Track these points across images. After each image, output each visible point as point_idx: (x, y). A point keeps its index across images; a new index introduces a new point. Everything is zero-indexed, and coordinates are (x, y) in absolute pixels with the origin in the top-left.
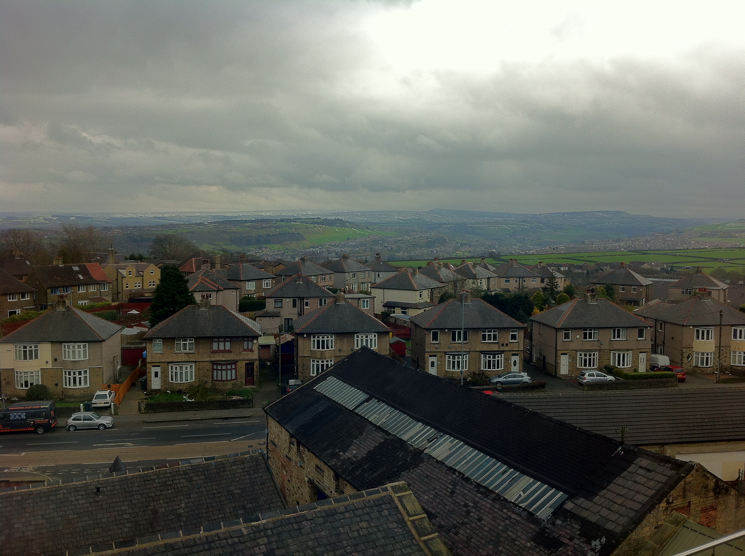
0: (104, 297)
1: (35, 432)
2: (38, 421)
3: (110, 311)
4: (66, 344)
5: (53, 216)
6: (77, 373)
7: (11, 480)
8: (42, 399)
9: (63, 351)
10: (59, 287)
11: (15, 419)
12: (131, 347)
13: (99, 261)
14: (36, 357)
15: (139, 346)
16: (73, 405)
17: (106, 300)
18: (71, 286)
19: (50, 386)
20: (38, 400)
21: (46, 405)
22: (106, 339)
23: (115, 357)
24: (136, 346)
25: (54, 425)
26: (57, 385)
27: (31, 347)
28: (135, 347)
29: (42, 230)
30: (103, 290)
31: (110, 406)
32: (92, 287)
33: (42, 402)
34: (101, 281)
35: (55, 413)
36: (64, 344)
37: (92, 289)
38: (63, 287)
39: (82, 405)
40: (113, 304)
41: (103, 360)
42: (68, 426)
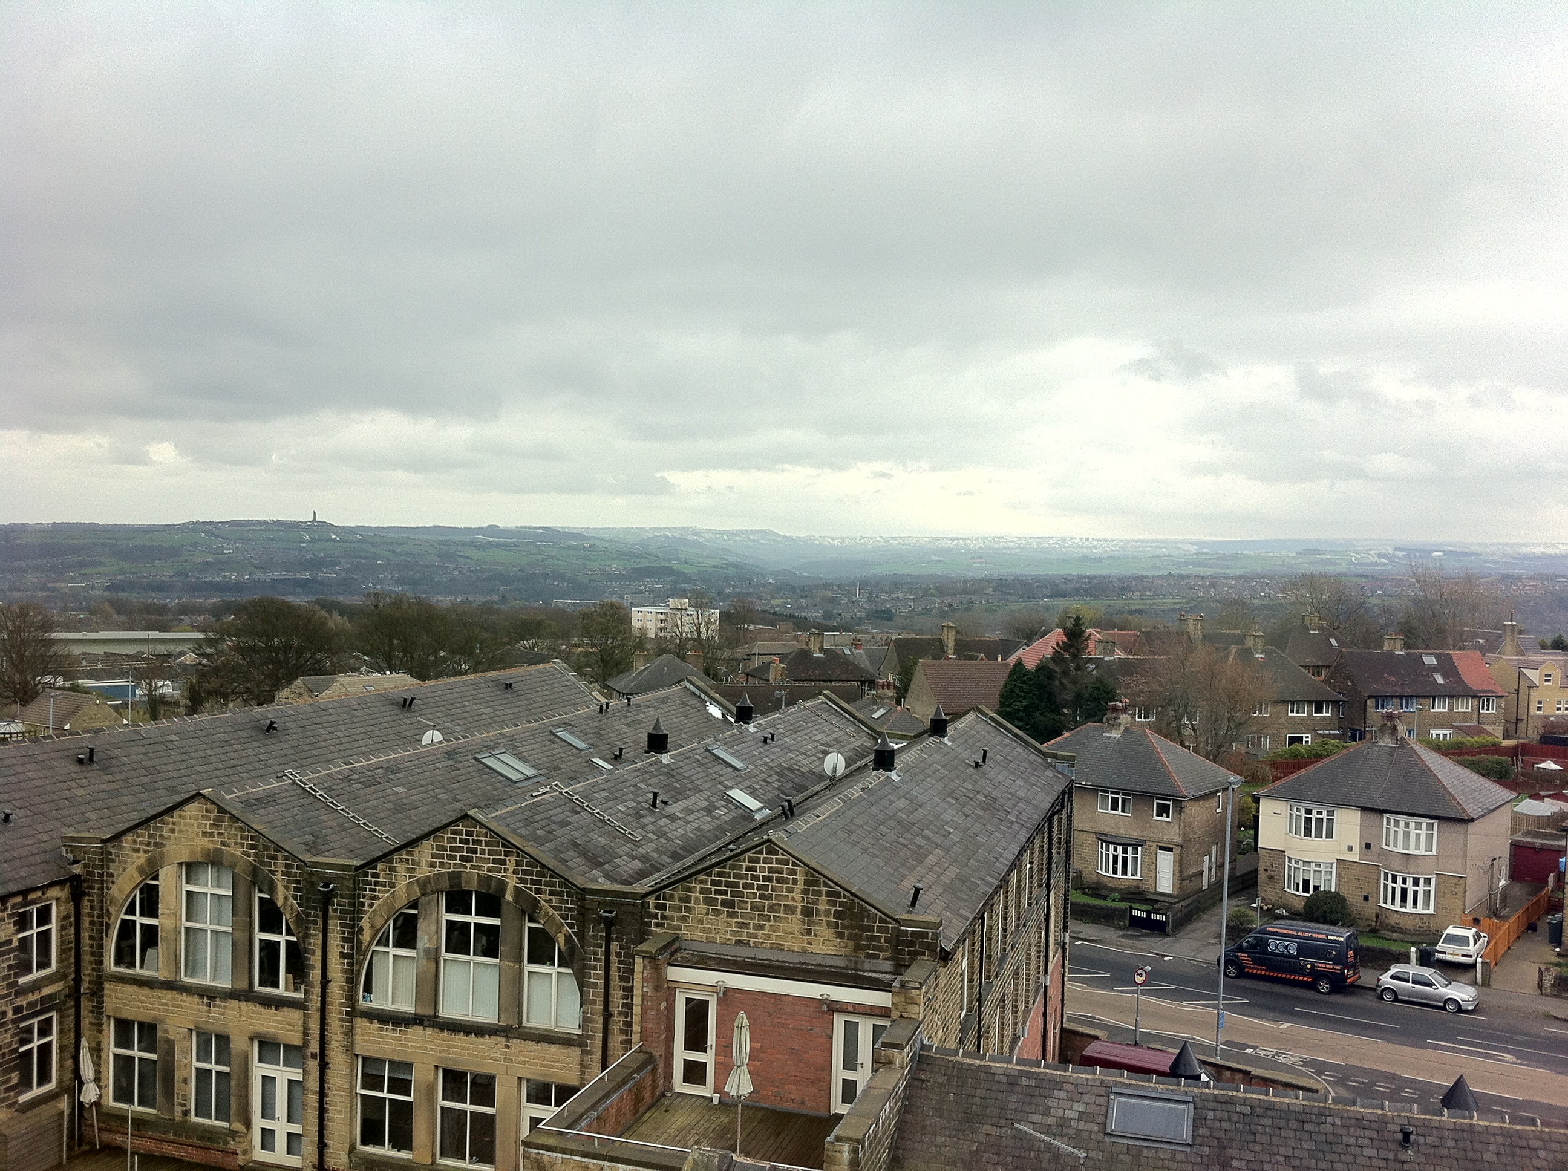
0: (1486, 727)
1: (1313, 987)
2: (1322, 965)
3: (1496, 757)
4: (1393, 817)
5: (1396, 549)
6: (1410, 881)
7: (1255, 1071)
8: (1334, 923)
9: (1385, 830)
10: (1392, 697)
11: (1277, 951)
12: (1534, 843)
13: (1481, 648)
14: (1330, 835)
15: (1553, 843)
16: (1395, 948)
17: (1489, 734)
18: (1416, 697)
19: (1353, 898)
20: (1325, 922)
21: (1339, 935)
22: (1478, 818)
23: (1495, 859)
24: (1544, 842)
25: (1352, 979)
26: (1366, 898)
27: (1320, 813)
28: (1542, 844)
29: (1373, 577)
30: (1485, 711)
31: (1474, 966)
32: (1463, 701)
33: (1332, 928)
34: (1482, 691)
35: (1355, 957)
36: (1388, 815)
37: (1462, 707)
38: (1401, 697)
39: (1413, 949)
40: (1506, 743)
41: (1468, 862)
42: (1379, 990)
